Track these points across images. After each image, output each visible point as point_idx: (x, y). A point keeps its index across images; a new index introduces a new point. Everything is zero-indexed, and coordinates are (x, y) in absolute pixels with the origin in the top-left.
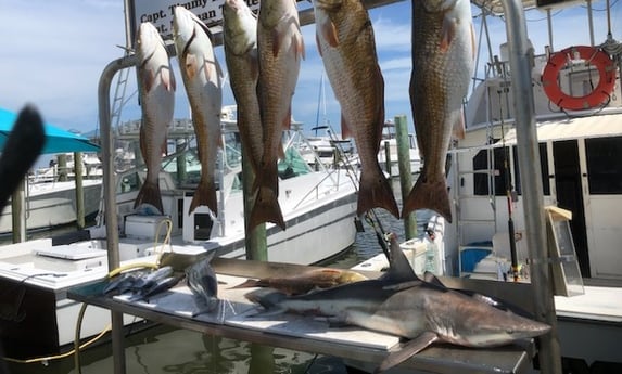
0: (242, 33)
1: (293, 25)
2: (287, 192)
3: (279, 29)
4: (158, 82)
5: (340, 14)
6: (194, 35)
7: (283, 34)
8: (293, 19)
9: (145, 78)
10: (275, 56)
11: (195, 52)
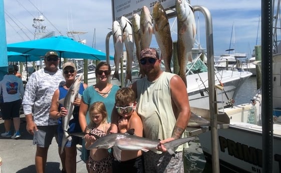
0: (136, 26)
1: (149, 24)
2: (196, 79)
3: (144, 25)
4: (118, 40)
5: (159, 21)
6: (126, 26)
7: (146, 27)
8: (149, 22)
9: (115, 39)
10: (144, 33)
11: (126, 31)
